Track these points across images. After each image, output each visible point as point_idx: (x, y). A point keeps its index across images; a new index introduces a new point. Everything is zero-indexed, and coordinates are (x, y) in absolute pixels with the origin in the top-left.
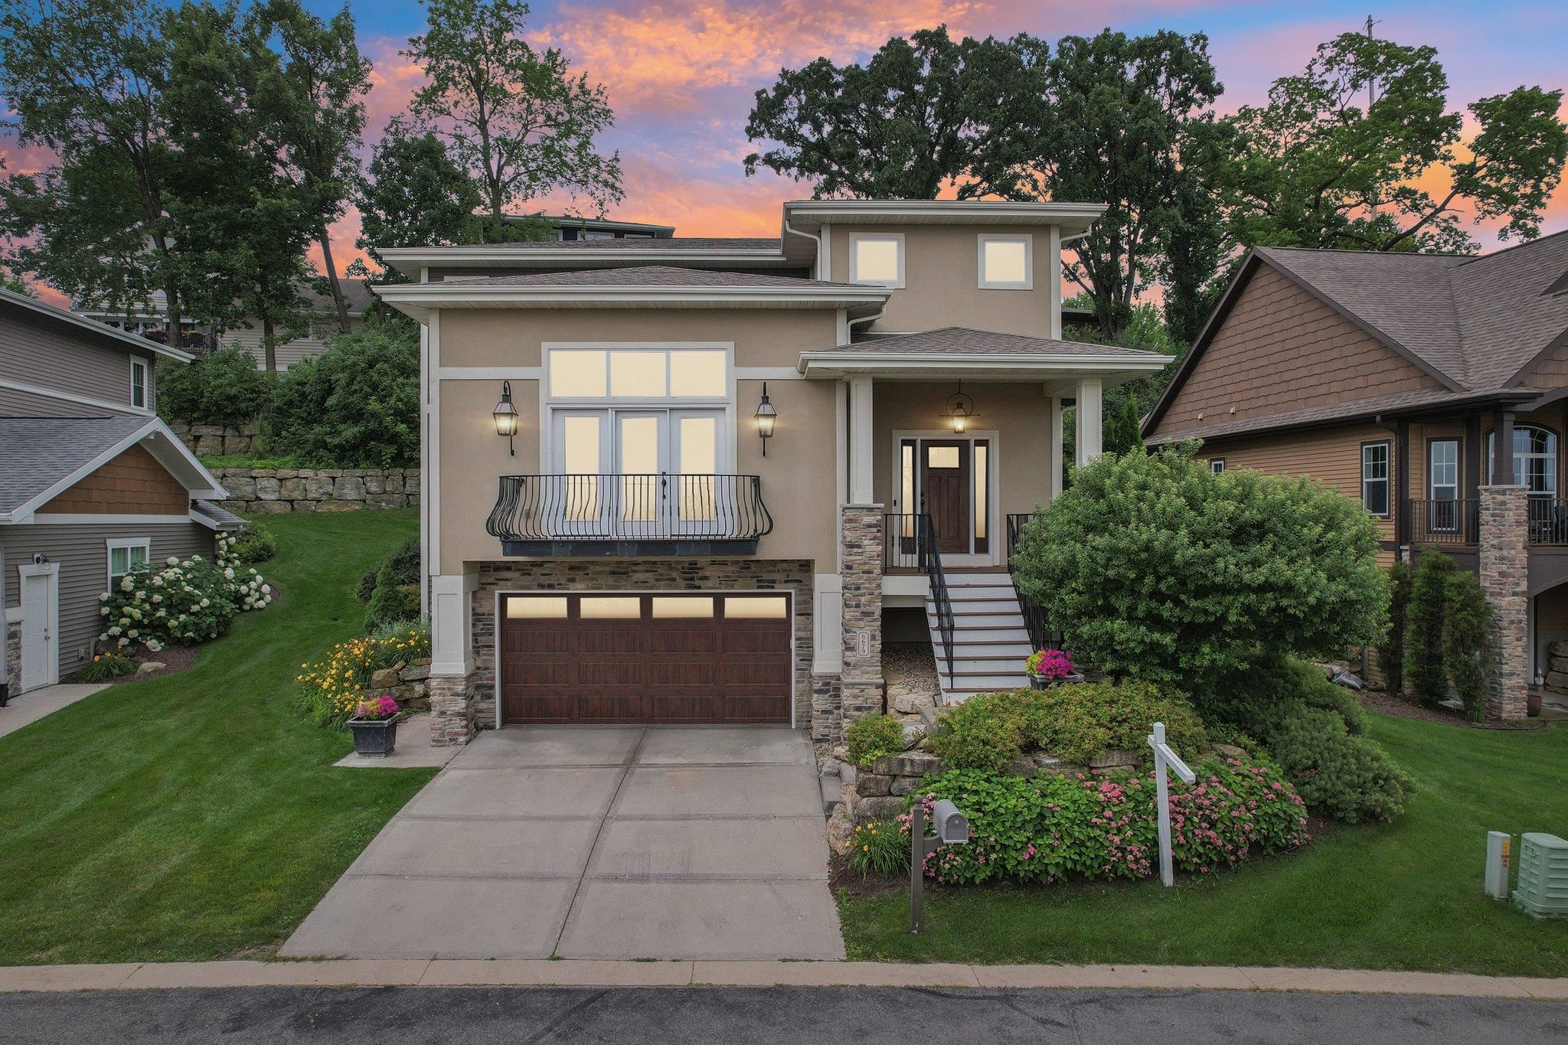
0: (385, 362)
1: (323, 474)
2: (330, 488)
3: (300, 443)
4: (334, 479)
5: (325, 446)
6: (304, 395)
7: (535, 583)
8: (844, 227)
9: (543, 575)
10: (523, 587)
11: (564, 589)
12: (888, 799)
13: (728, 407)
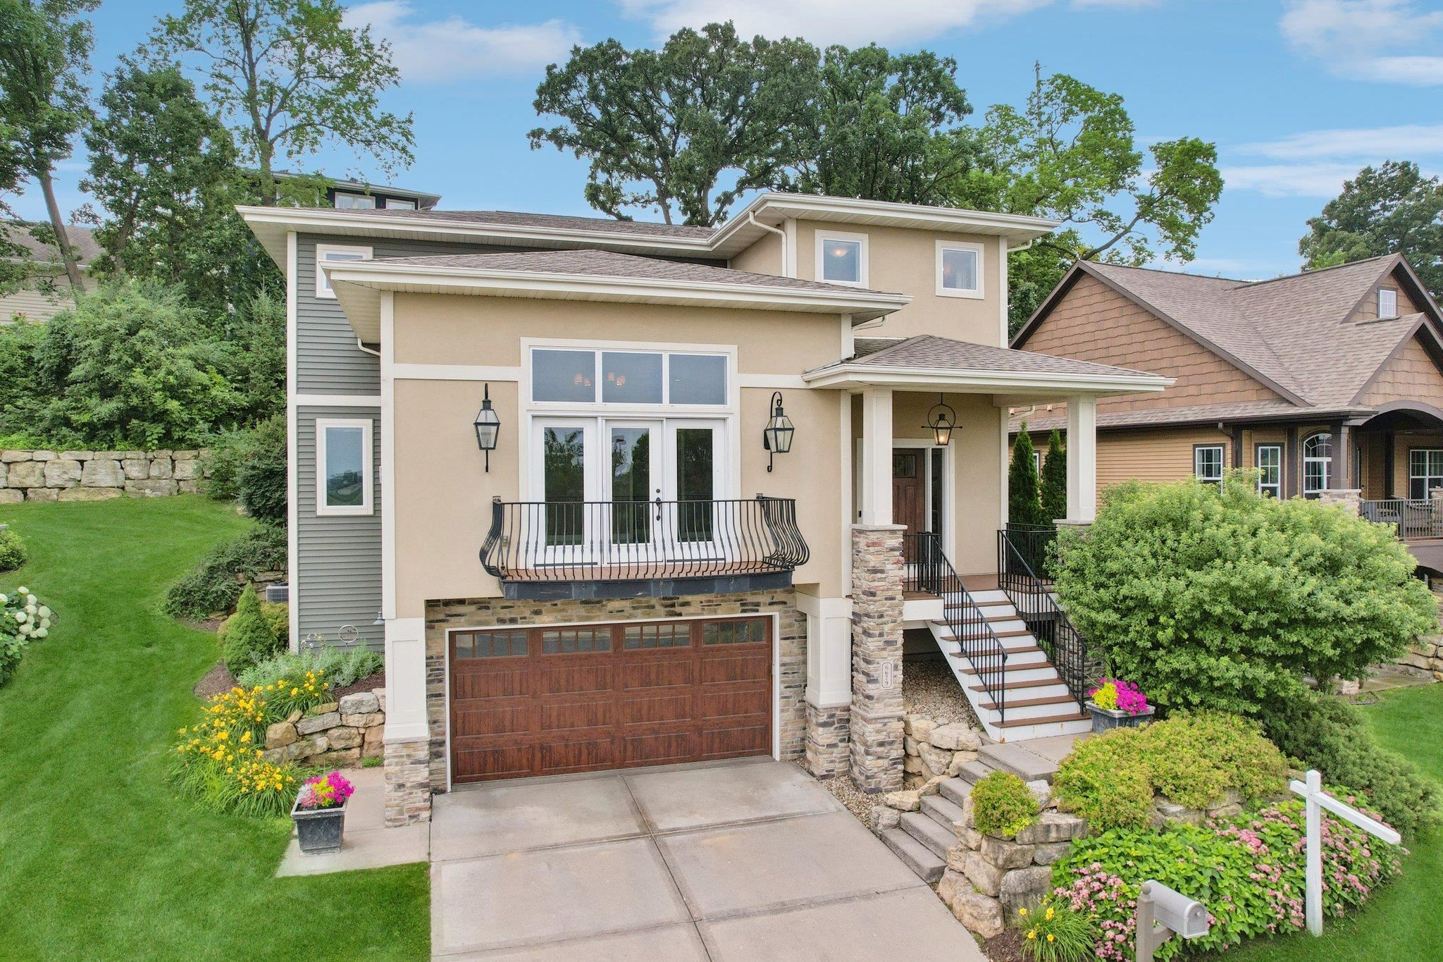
0: (152, 328)
1: (68, 457)
2: (77, 474)
3: (31, 419)
4: (82, 462)
5: (67, 422)
6: (30, 361)
7: (495, 618)
8: (808, 223)
9: (503, 608)
10: (480, 623)
11: (528, 623)
12: (1035, 870)
13: (731, 417)
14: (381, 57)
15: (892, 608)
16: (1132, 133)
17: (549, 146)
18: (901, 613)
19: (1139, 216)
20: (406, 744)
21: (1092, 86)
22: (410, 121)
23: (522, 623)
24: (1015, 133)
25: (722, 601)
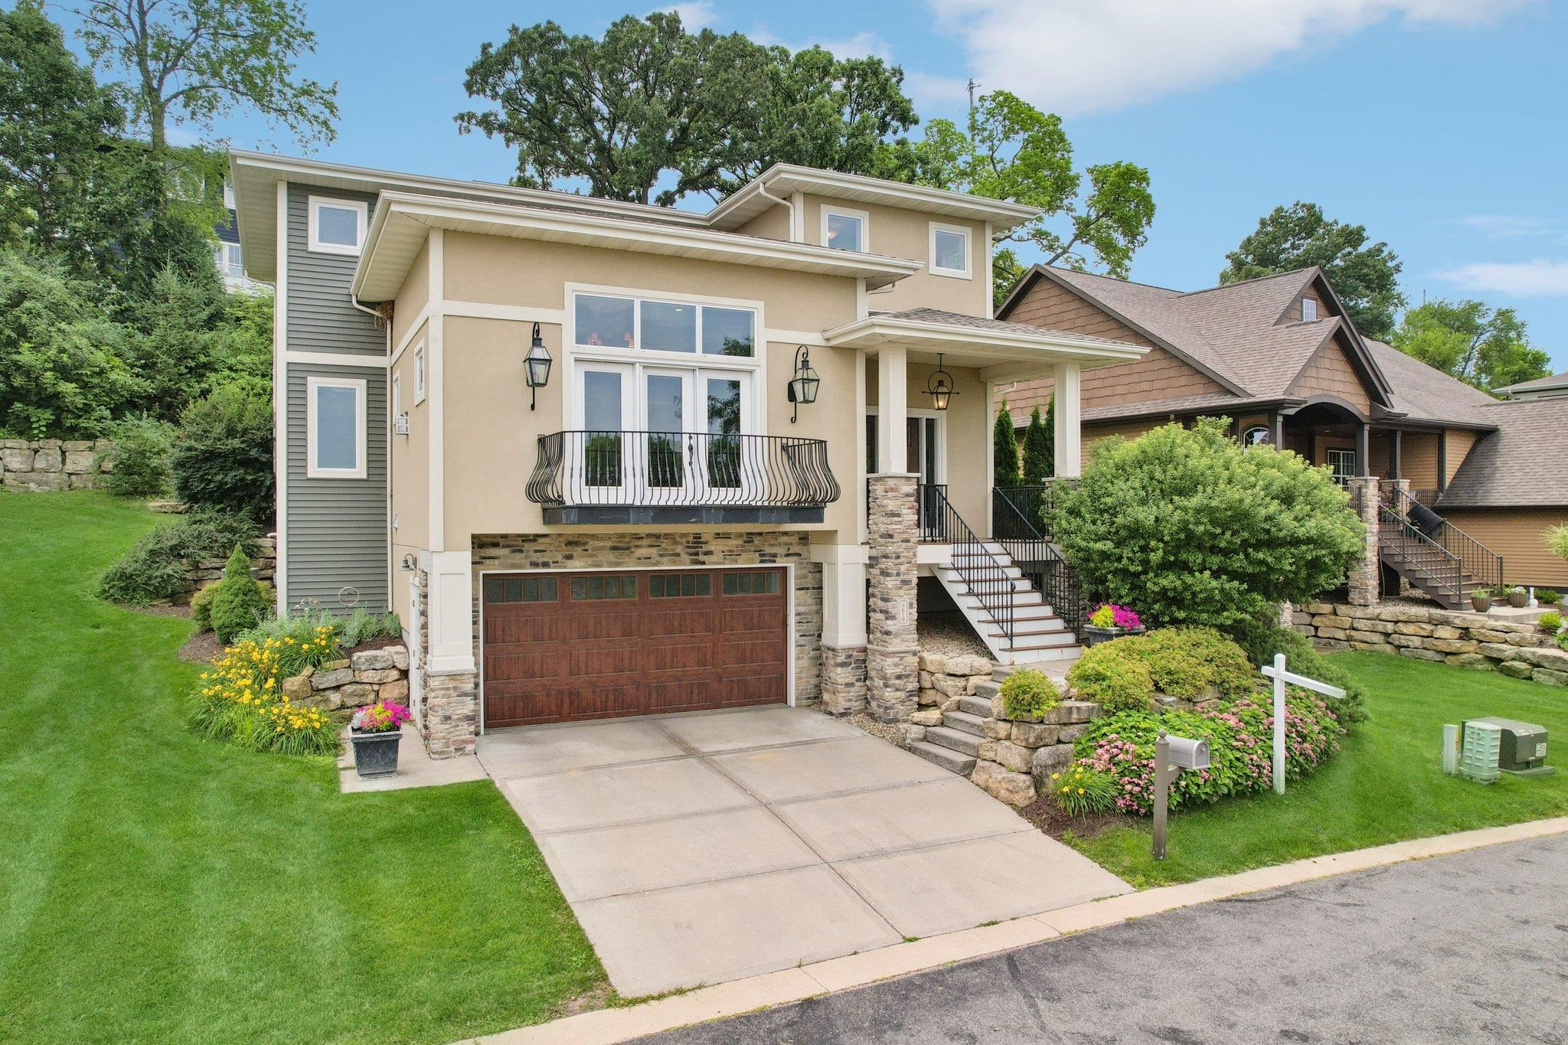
0: (39, 300)
7: (528, 562)
8: (815, 198)
9: (537, 551)
10: (513, 566)
11: (560, 567)
12: (1061, 746)
13: (758, 369)
14: (294, 18)
15: (907, 549)
16: (1071, 154)
17: (479, 132)
18: (915, 555)
19: (1076, 237)
20: (452, 676)
21: (1032, 105)
22: (334, 92)
23: (555, 567)
24: (954, 149)
25: (742, 551)
